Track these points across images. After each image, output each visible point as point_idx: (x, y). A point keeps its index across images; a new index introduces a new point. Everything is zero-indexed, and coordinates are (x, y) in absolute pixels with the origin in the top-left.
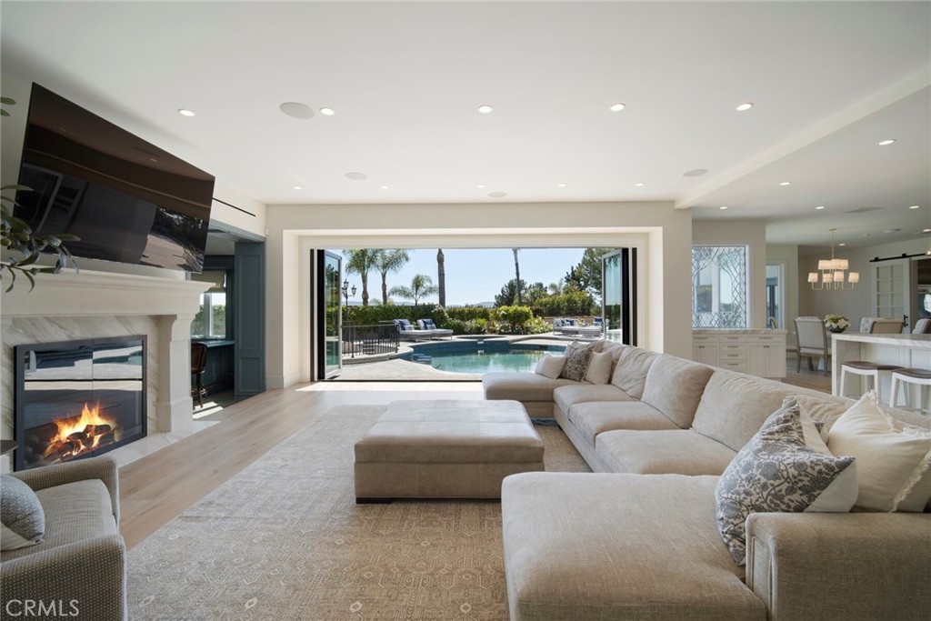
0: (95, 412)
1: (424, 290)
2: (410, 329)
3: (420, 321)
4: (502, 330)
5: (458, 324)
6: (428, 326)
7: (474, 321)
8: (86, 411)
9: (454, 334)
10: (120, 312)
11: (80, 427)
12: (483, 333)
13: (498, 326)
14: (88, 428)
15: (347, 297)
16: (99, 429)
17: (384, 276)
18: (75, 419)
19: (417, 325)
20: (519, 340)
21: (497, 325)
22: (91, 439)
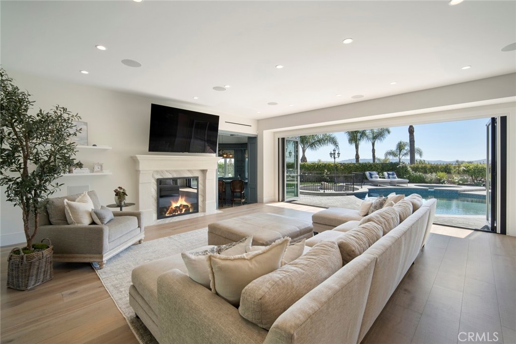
0: (183, 199)
1: (405, 152)
2: (376, 177)
3: (385, 173)
4: (461, 182)
5: (420, 176)
6: (390, 176)
7: (434, 174)
8: (180, 199)
9: (409, 183)
10: (190, 169)
11: (178, 205)
12: (443, 183)
13: (457, 178)
14: (181, 206)
15: (335, 158)
16: (185, 206)
17: (373, 144)
18: (177, 201)
19: (383, 175)
20: (469, 191)
21: (455, 178)
22: (182, 210)
